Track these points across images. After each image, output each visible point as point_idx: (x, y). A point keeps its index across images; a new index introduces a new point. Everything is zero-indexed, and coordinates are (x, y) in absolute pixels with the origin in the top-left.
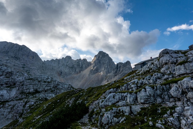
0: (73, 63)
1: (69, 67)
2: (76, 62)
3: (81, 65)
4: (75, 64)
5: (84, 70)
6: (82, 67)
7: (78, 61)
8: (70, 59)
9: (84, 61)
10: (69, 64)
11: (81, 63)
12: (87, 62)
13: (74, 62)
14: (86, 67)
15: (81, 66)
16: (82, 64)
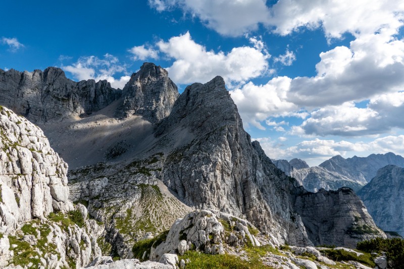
0: (69, 87)
1: (54, 97)
2: (78, 88)
3: (93, 95)
4: (75, 90)
5: (100, 110)
6: (95, 101)
7: (84, 86)
8: (61, 76)
9: (102, 85)
10: (54, 90)
11: (93, 89)
12: (111, 90)
13: (72, 87)
14: (107, 101)
15: (92, 100)
16: (96, 94)
